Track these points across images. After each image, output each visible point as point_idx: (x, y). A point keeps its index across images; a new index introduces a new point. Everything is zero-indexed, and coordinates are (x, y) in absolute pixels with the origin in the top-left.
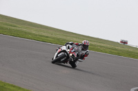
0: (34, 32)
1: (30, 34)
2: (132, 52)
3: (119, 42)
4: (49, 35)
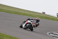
0: (6, 9)
1: (4, 10)
2: (47, 17)
3: (42, 13)
4: (12, 10)
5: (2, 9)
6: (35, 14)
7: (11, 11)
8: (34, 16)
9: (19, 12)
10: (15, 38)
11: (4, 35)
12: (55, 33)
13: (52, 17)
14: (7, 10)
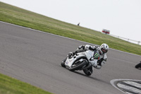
0: (15, 16)
1: (10, 17)
2: (113, 43)
4: (30, 20)
5: (6, 16)
6: (84, 33)
7: (28, 22)
8: (83, 37)
9: (45, 26)
10: (33, 87)
11: (6, 79)
12: (129, 83)
13: (125, 44)
14: (18, 18)
